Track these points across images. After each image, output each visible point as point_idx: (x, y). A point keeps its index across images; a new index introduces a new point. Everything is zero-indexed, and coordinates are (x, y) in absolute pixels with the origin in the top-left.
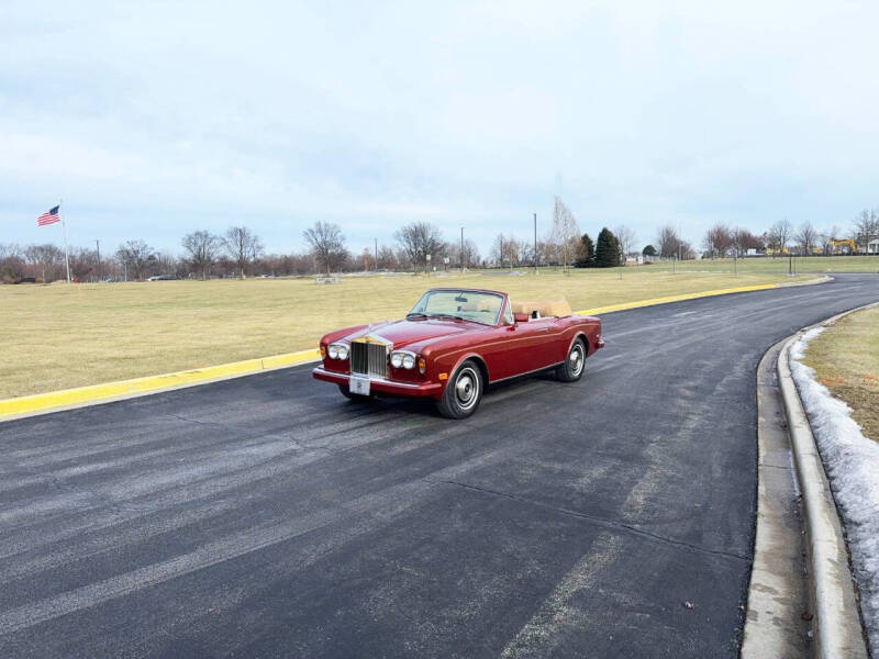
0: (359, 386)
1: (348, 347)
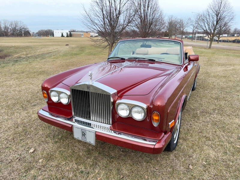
0: (84, 134)
1: (69, 93)
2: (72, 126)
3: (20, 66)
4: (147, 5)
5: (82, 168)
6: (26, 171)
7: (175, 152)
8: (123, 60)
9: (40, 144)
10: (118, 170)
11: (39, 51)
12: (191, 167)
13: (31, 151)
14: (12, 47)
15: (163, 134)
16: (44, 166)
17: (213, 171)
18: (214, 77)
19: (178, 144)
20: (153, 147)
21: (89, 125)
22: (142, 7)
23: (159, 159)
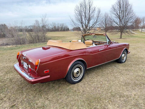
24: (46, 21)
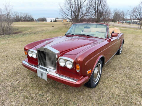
1: (36, 52)
2: (37, 70)
3: (25, 38)
4: (99, 2)
5: (40, 92)
6: (13, 92)
7: (95, 89)
8: (73, 35)
9: (23, 79)
10: (60, 95)
11: (37, 30)
12: (102, 98)
13: (18, 82)
14: (24, 27)
15: (83, 77)
16: (22, 90)
17: (114, 101)
18: (136, 47)
19: (99, 84)
20: (75, 83)
21: (46, 70)
22: (96, 4)
23: (84, 92)
24: (11, 9)
